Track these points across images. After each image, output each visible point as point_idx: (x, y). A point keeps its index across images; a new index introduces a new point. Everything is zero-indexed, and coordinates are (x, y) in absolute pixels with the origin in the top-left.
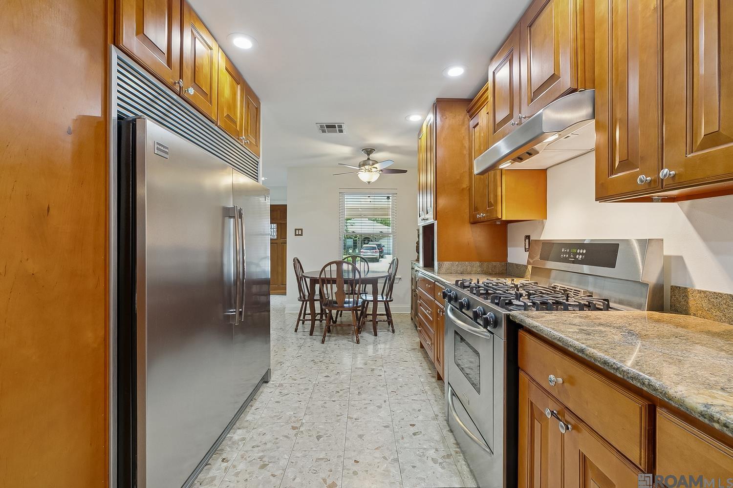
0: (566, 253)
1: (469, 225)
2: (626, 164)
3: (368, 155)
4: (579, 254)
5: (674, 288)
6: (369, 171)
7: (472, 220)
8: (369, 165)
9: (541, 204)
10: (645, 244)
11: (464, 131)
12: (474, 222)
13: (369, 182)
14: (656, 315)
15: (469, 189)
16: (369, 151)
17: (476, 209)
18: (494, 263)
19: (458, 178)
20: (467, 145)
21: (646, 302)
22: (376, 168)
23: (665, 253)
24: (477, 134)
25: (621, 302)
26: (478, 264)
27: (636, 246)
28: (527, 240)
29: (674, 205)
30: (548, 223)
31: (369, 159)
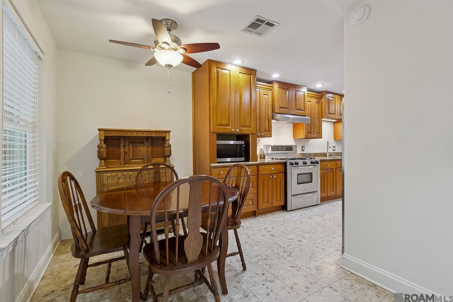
4: (284, 148)
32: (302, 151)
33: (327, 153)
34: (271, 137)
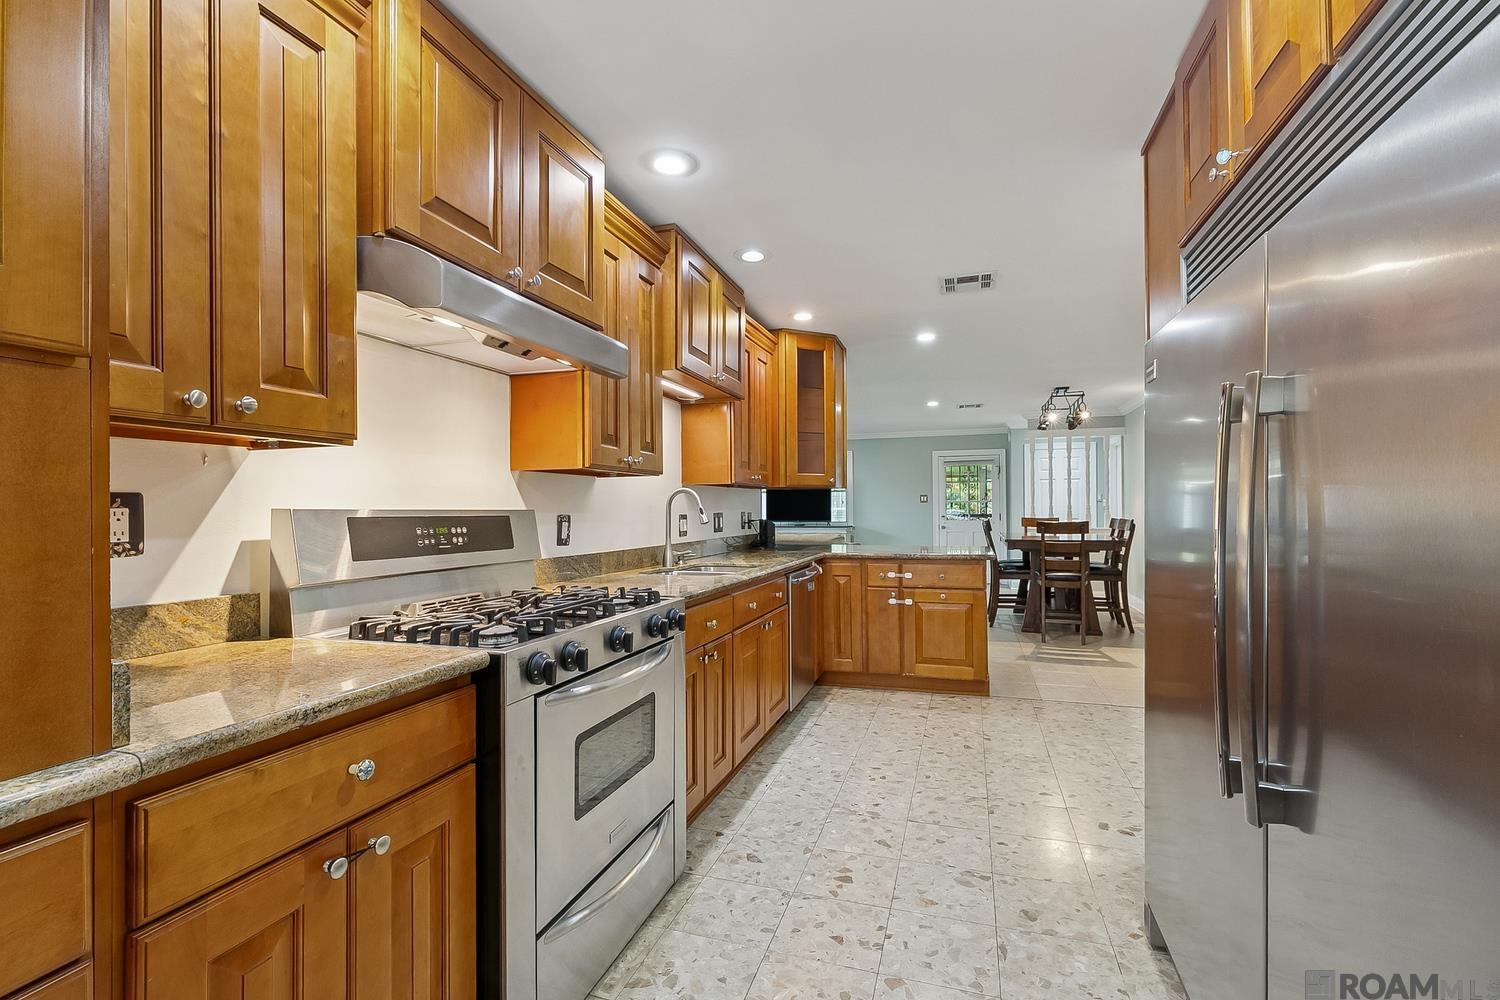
0: (427, 536)
32: (561, 542)
33: (665, 547)
34: (344, 436)
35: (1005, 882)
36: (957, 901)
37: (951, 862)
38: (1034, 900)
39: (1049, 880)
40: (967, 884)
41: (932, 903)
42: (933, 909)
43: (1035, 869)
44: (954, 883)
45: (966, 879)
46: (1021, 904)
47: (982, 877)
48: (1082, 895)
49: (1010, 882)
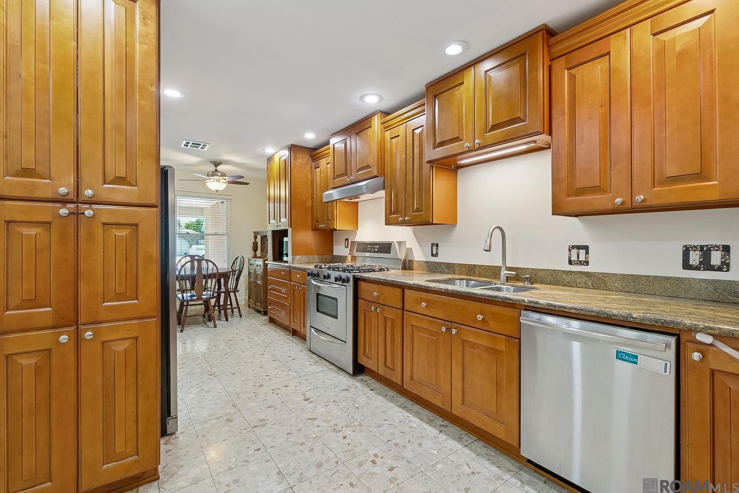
0: (369, 248)
1: (312, 231)
2: (396, 212)
3: (216, 166)
4: (376, 248)
5: (409, 261)
6: (217, 181)
7: (314, 228)
8: (218, 176)
9: (355, 221)
10: (400, 243)
11: (308, 168)
12: (315, 229)
13: (217, 191)
14: (404, 271)
15: (312, 208)
16: (217, 164)
17: (317, 221)
18: (326, 256)
19: (305, 199)
20: (310, 177)
21: (400, 267)
22: (225, 179)
23: (407, 247)
24: (318, 174)
25: (392, 269)
26: (317, 256)
27: (396, 244)
28: (347, 241)
29: (410, 227)
30: (359, 232)
31: (216, 170)
32: (433, 255)
35: (245, 429)
36: (260, 412)
37: (276, 427)
38: (229, 428)
39: (224, 440)
40: (261, 420)
41: (268, 407)
42: (266, 406)
43: (233, 443)
44: (267, 418)
45: (263, 423)
46: (234, 424)
47: (257, 426)
48: (206, 440)
49: (243, 431)
